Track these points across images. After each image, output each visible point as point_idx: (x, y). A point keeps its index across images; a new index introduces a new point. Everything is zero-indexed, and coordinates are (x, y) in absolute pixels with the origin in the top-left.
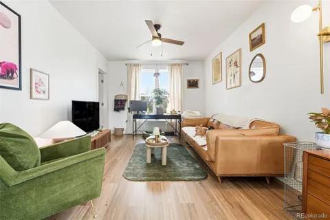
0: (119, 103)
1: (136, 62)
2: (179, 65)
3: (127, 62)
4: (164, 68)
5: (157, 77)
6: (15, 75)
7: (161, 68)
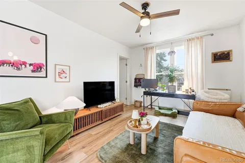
0: (137, 81)
1: (151, 45)
2: (198, 38)
3: (145, 47)
4: (180, 45)
5: (171, 55)
6: (43, 69)
7: (177, 46)
